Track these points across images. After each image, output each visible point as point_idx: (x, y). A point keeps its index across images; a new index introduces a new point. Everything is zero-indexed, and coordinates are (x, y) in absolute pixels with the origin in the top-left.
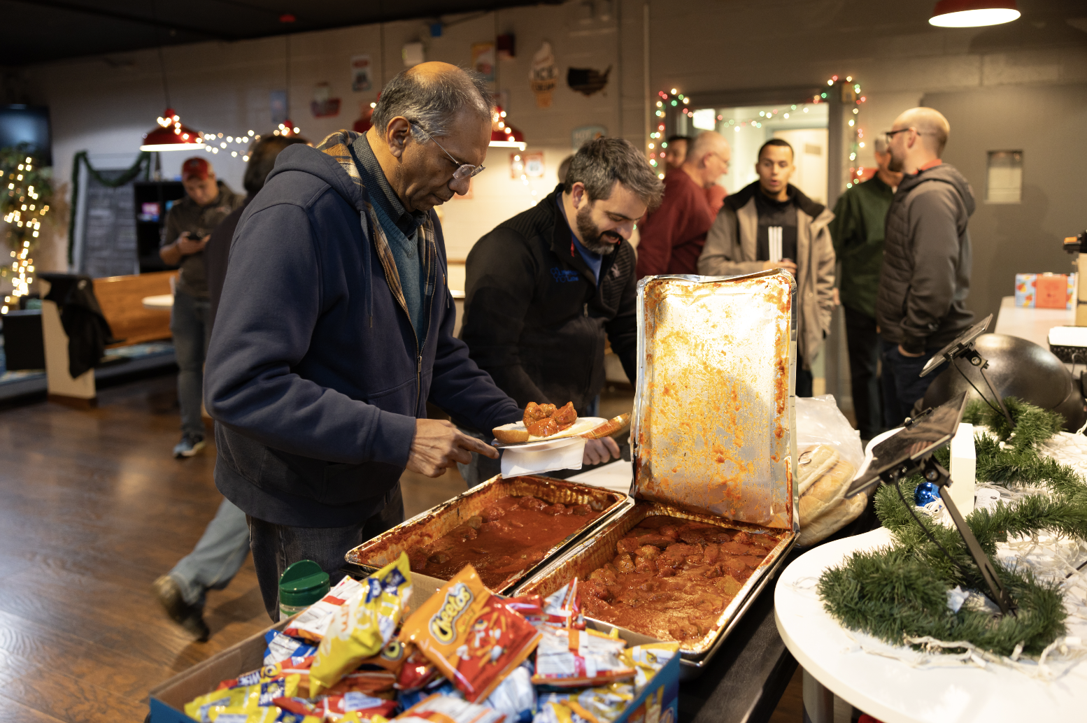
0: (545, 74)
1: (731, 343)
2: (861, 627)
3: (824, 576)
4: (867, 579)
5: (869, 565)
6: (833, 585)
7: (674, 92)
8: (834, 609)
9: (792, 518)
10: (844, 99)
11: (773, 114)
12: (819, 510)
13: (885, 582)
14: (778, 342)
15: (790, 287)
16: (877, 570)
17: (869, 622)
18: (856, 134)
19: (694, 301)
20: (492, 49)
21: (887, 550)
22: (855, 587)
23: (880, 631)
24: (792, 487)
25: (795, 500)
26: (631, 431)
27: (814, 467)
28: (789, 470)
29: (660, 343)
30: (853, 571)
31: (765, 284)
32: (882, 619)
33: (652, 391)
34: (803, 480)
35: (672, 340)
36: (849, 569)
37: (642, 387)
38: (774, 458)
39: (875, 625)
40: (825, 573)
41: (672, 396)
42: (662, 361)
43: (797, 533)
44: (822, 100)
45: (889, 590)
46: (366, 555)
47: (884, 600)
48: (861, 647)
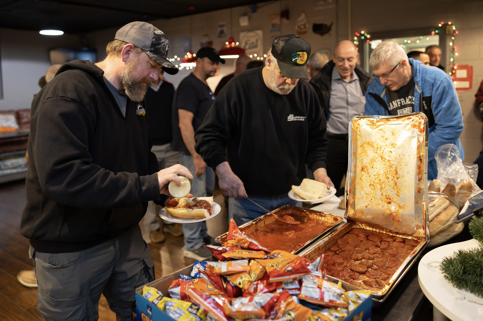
0: (302, 27)
1: (395, 147)
2: (464, 288)
3: (444, 261)
4: (467, 264)
5: (468, 257)
6: (449, 266)
7: (363, 32)
8: (449, 278)
9: (426, 232)
10: (447, 32)
11: (411, 41)
12: (439, 229)
13: (477, 266)
14: (419, 147)
15: (424, 121)
16: (473, 260)
17: (469, 286)
18: (453, 49)
19: (377, 127)
20: (279, 17)
21: (477, 250)
22: (460, 268)
23: (475, 291)
24: (425, 217)
25: (427, 223)
26: (346, 187)
27: (436, 208)
28: (424, 209)
29: (360, 147)
30: (459, 260)
31: (412, 119)
32: (475, 285)
33: (356, 169)
34: (431, 214)
35: (366, 146)
36: (457, 259)
37: (351, 167)
38: (417, 203)
39: (472, 287)
40: (444, 260)
41: (365, 172)
42: (361, 155)
43: (428, 239)
44: (436, 34)
45: (479, 270)
46: (224, 240)
47: (477, 275)
48: (465, 298)
